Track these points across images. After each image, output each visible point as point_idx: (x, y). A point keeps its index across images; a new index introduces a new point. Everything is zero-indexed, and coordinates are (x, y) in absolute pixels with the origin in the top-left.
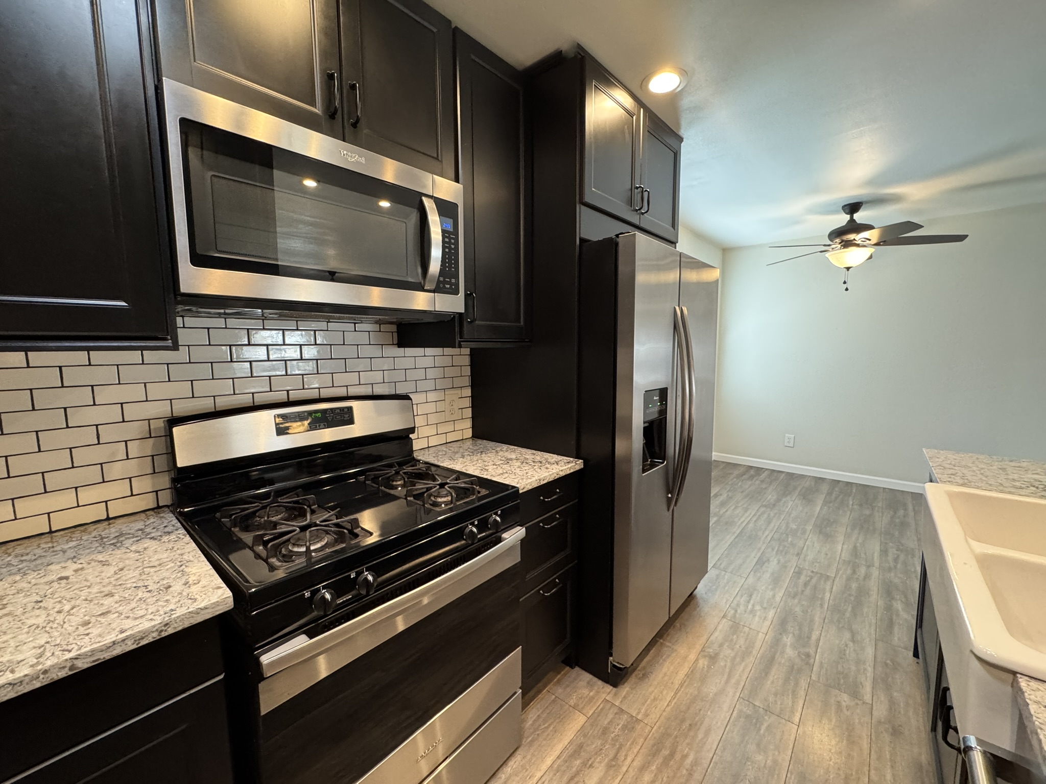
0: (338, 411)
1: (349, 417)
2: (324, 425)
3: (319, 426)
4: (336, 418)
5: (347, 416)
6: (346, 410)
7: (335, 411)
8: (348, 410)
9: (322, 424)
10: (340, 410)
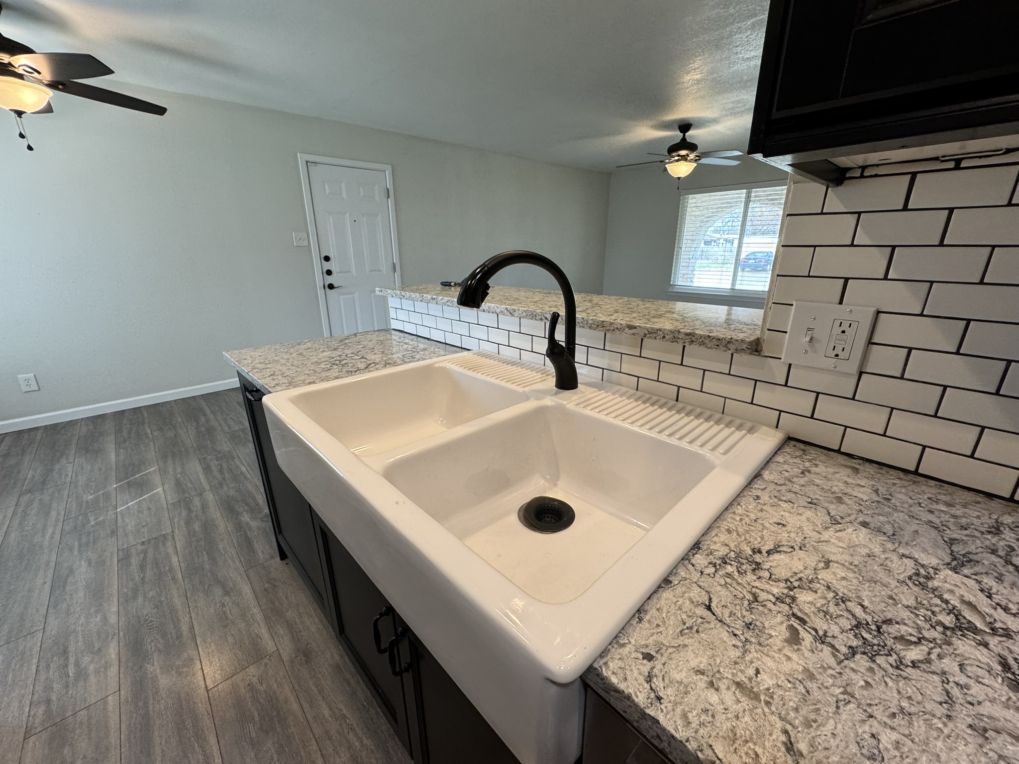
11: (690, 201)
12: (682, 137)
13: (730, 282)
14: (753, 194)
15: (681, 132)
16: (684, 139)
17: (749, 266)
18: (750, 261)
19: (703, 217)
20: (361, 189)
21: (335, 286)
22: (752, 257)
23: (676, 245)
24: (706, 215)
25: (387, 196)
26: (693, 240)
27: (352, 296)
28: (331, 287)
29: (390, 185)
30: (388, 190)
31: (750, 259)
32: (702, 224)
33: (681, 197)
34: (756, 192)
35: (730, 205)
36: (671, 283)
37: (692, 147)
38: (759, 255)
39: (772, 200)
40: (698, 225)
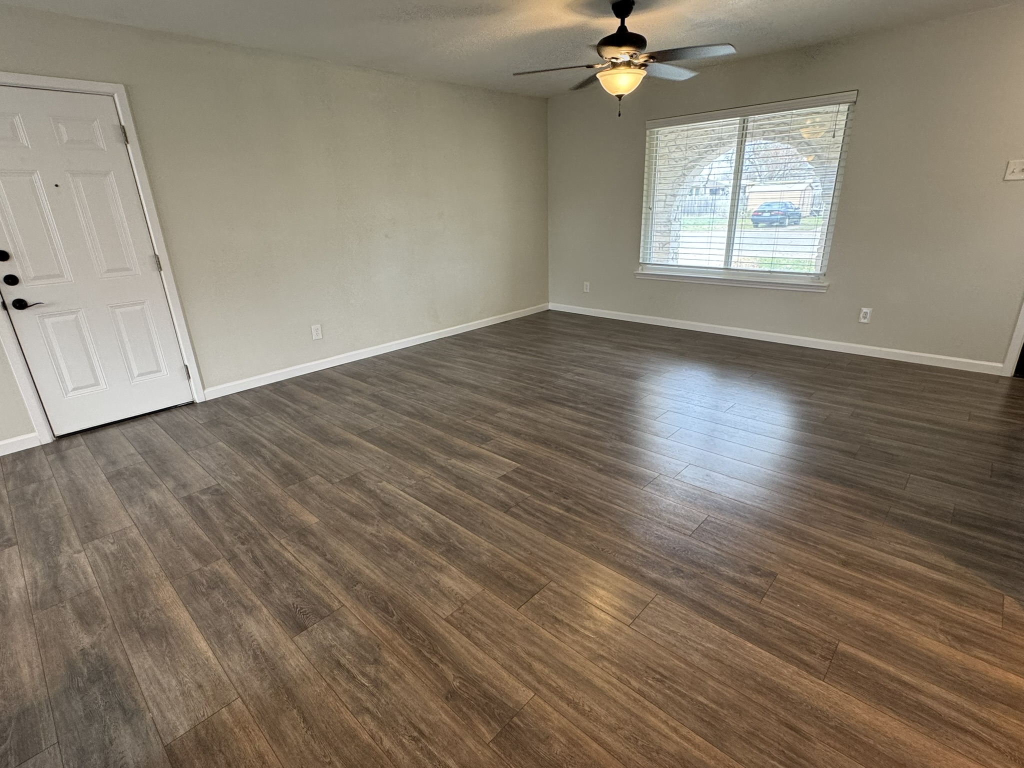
11: (661, 137)
12: (619, 25)
13: (723, 258)
14: (750, 125)
15: (617, 16)
16: (623, 28)
17: (763, 221)
18: (765, 214)
19: (687, 161)
20: (63, 129)
21: (30, 301)
22: (767, 208)
23: (644, 205)
24: (691, 159)
25: (123, 138)
26: (674, 195)
27: (73, 317)
28: (20, 304)
29: (127, 121)
30: (123, 128)
31: (764, 212)
32: (685, 172)
33: (648, 132)
34: (754, 121)
35: (721, 142)
36: (641, 261)
37: (638, 42)
38: (775, 207)
39: (781, 132)
40: (680, 173)
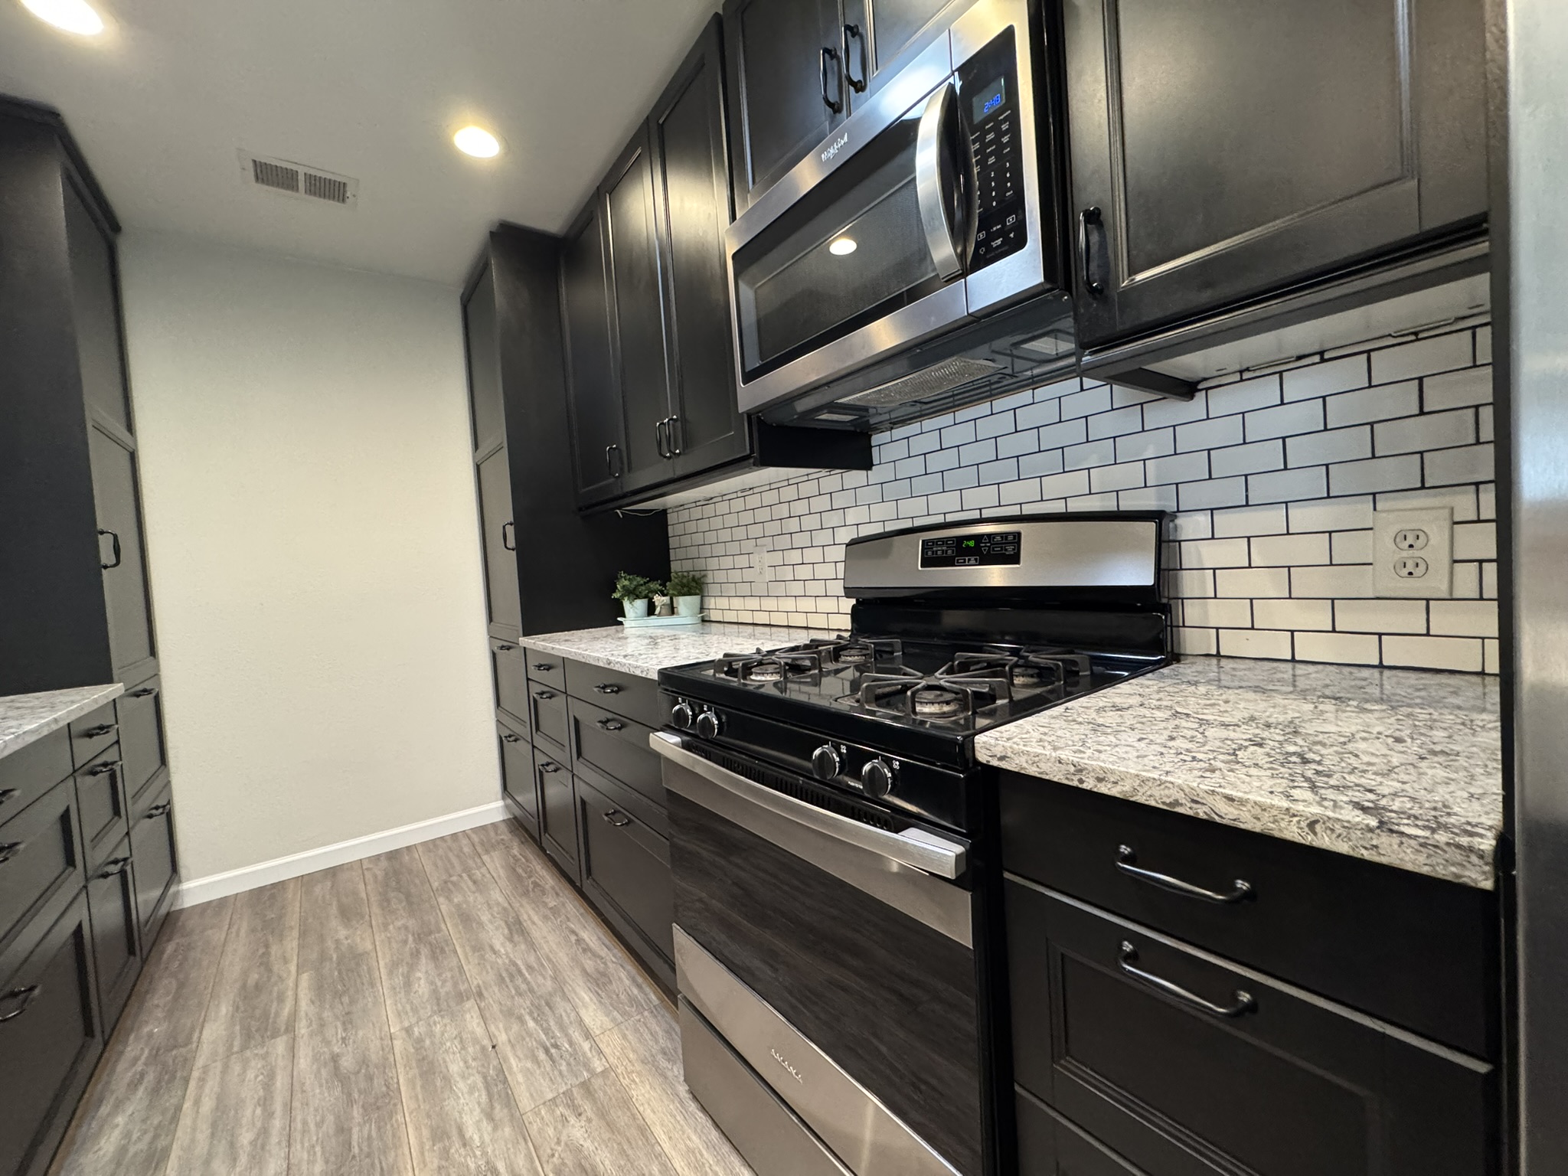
0: (999, 538)
1: (1014, 549)
2: (976, 560)
3: (969, 560)
4: (994, 550)
5: (1010, 548)
6: (1010, 538)
7: (994, 538)
8: (1014, 538)
9: (973, 558)
10: (1002, 537)
